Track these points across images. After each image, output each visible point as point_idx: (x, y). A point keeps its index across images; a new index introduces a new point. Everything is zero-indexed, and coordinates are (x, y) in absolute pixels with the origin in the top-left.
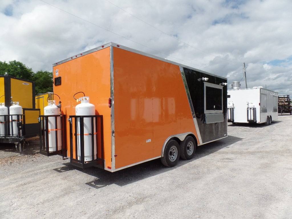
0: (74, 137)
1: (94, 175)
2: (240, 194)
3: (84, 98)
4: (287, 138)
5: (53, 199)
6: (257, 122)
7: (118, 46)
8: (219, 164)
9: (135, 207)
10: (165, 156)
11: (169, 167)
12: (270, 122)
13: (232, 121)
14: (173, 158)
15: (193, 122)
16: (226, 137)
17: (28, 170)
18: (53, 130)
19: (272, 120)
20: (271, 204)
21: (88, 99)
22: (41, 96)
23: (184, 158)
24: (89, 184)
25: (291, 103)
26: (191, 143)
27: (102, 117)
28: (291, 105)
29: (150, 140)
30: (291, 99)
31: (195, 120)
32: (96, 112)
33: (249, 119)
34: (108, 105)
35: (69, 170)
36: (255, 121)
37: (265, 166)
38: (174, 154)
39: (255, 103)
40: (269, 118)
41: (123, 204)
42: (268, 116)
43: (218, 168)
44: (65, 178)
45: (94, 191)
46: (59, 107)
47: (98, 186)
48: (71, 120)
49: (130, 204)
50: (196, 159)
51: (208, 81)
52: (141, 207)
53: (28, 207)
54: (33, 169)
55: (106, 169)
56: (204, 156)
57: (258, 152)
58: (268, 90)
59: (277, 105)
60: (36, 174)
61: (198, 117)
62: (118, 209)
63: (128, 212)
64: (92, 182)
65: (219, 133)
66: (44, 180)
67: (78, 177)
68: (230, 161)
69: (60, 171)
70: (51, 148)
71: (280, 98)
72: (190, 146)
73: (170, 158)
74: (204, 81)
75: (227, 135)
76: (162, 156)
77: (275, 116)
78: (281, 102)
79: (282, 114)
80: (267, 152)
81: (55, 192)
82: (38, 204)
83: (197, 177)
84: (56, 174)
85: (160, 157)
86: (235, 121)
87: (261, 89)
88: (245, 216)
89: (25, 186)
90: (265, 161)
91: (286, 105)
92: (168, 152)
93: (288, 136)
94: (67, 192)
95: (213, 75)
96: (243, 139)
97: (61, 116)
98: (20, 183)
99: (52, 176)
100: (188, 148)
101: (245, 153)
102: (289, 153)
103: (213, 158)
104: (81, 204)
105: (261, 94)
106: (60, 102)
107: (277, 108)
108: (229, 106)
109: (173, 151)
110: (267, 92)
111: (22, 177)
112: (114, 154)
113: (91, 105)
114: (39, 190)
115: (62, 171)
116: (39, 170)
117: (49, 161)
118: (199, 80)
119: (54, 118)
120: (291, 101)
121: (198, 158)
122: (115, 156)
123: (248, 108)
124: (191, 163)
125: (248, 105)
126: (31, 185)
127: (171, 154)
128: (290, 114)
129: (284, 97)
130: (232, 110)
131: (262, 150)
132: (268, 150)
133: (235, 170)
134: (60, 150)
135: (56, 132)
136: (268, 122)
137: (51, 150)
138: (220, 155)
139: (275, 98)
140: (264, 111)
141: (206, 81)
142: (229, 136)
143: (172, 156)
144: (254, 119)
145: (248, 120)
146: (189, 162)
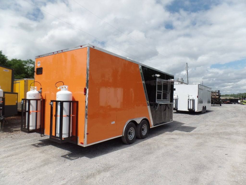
0: (54, 118)
1: (67, 150)
2: (182, 165)
3: (64, 86)
4: (217, 124)
5: (35, 169)
6: (195, 111)
7: (94, 47)
8: (166, 142)
9: (103, 174)
10: (125, 136)
11: (128, 144)
12: (205, 111)
13: (176, 109)
14: (132, 137)
15: (147, 109)
16: (172, 122)
17: (8, 145)
18: (34, 111)
19: (207, 109)
20: (203, 171)
21: (67, 87)
22: (17, 82)
23: (139, 137)
24: (64, 156)
25: (221, 97)
26: (145, 125)
27: (77, 102)
28: (221, 98)
29: (114, 122)
30: (221, 94)
31: (149, 107)
32: (73, 98)
33: (190, 108)
34: (83, 93)
35: (45, 145)
36: (194, 110)
37: (200, 145)
38: (132, 134)
39: (194, 95)
40: (204, 108)
41: (94, 172)
42: (203, 107)
43: (166, 145)
44: (43, 152)
45: (69, 162)
46: (40, 93)
47: (71, 158)
48: (52, 104)
49: (99, 172)
50: (148, 138)
51: (160, 77)
52: (108, 174)
53: (15, 174)
54: (13, 144)
55: (79, 144)
56: (155, 136)
57: (195, 134)
58: (204, 86)
59: (211, 98)
60: (17, 148)
61: (151, 105)
62: (90, 176)
63: (98, 178)
64: (66, 155)
65: (167, 118)
66: (24, 153)
67: (53, 151)
68: (174, 140)
69: (37, 146)
70: (31, 126)
71: (213, 92)
72: (145, 128)
73: (129, 138)
74: (157, 77)
75: (172, 120)
76: (123, 135)
77: (209, 107)
78: (214, 95)
79: (214, 105)
80: (201, 134)
81: (36, 163)
82: (23, 172)
83: (150, 152)
84: (34, 148)
85: (121, 136)
86: (178, 109)
87: (199, 85)
88: (185, 180)
89: (9, 158)
90: (200, 141)
91: (217, 98)
92: (127, 132)
93: (217, 122)
94: (46, 162)
95: (164, 73)
96: (184, 123)
97: (41, 100)
98: (4, 155)
99: (31, 150)
100: (143, 130)
101: (185, 135)
102: (218, 135)
103: (161, 138)
104: (59, 172)
105: (199, 89)
106: (41, 89)
107: (211, 100)
108: (175, 97)
109: (132, 132)
110: (204, 87)
111: (4, 151)
112: (86, 133)
113: (69, 92)
114: (22, 161)
115: (40, 146)
116: (18, 145)
117: (26, 138)
118: (153, 76)
119: (35, 101)
120: (221, 95)
121: (150, 138)
122: (87, 134)
123: (189, 99)
124: (145, 141)
125: (189, 97)
126: (14, 157)
127: (130, 133)
128: (220, 105)
129: (216, 92)
130: (177, 100)
131: (198, 133)
132: (202, 133)
133: (178, 147)
134: (39, 129)
135: (37, 113)
136: (203, 111)
137: (31, 128)
138: (167, 136)
139: (209, 92)
140: (200, 102)
141: (158, 77)
142: (174, 121)
143: (131, 136)
144: (193, 108)
145: (188, 109)
146: (144, 140)
